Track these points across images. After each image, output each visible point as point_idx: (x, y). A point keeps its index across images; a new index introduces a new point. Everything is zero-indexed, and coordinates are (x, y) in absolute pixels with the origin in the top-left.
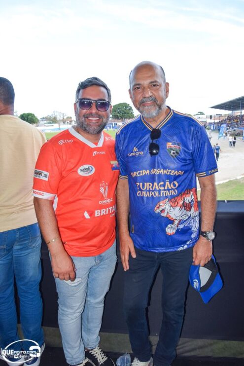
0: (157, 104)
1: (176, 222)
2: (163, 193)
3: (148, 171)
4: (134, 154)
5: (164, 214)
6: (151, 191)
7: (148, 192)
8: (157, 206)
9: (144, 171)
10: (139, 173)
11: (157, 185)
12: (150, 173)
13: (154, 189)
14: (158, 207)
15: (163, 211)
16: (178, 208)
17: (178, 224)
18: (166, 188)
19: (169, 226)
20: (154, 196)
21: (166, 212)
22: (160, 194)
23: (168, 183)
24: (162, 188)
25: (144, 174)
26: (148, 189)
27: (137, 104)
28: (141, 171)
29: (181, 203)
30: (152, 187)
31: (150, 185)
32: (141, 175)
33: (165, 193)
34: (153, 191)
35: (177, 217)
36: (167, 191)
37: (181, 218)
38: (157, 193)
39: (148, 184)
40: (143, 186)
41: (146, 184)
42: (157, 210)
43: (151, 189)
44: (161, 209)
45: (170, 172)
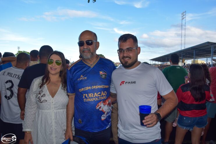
1: (106, 113)
2: (100, 98)
3: (90, 87)
4: (81, 79)
5: (101, 110)
6: (93, 98)
7: (91, 99)
8: (97, 106)
9: (88, 87)
10: (85, 89)
11: (96, 95)
12: (91, 88)
13: (95, 96)
14: (98, 106)
15: (100, 107)
16: (106, 105)
17: (106, 114)
18: (101, 95)
19: (103, 115)
20: (95, 100)
21: (102, 108)
22: (98, 99)
23: (102, 93)
24: (100, 96)
25: (87, 89)
26: (91, 97)
28: (86, 88)
29: (108, 103)
30: (94, 96)
31: (92, 95)
32: (86, 89)
33: (101, 98)
34: (94, 98)
35: (106, 110)
36: (102, 97)
37: (108, 111)
38: (97, 99)
39: (91, 94)
41: (89, 94)
42: (98, 108)
43: (93, 97)
44: (99, 107)
45: (104, 86)
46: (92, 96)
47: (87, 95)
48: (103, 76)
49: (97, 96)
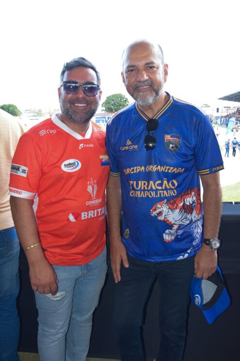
0: (153, 89)
1: (175, 227)
2: (160, 194)
3: (143, 168)
4: (127, 148)
5: (161, 218)
6: (146, 190)
7: (142, 192)
8: (153, 209)
9: (138, 167)
10: (133, 170)
11: (153, 185)
12: (145, 169)
13: (149, 188)
14: (155, 210)
15: (160, 213)
16: (178, 210)
17: (178, 229)
18: (164, 188)
19: (167, 231)
20: (150, 196)
21: (164, 215)
22: (156, 194)
23: (165, 182)
24: (160, 188)
25: (138, 171)
26: (142, 188)
27: (131, 89)
28: (135, 168)
29: (181, 205)
30: (148, 186)
31: (145, 184)
32: (135, 172)
33: (163, 193)
34: (148, 191)
35: (176, 221)
36: (165, 192)
37: (181, 223)
38: (153, 194)
39: (143, 182)
40: (137, 184)
41: (140, 182)
42: (154, 213)
43: (146, 188)
44: (158, 211)
45: (169, 169)
46: (144, 188)
47: (135, 182)
48: (171, 145)
49: (154, 188)
